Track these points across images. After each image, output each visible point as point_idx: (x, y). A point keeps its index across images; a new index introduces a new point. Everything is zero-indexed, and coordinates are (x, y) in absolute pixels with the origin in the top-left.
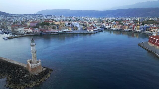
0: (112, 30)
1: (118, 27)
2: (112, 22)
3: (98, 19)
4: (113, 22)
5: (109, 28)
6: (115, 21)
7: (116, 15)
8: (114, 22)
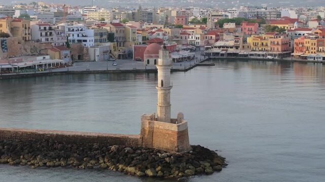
0: (245, 59)
2: (220, 24)
3: (133, 14)
4: (226, 26)
5: (231, 51)
8: (232, 26)
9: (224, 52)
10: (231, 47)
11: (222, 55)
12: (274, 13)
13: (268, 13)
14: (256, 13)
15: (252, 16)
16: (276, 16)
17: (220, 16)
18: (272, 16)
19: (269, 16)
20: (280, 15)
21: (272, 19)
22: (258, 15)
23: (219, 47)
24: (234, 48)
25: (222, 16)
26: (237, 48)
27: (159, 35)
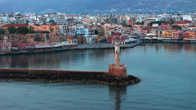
0: (161, 42)
1: (174, 35)
2: (151, 24)
4: (154, 25)
5: (154, 38)
6: (159, 23)
7: (137, 8)
8: (157, 25)
9: (151, 39)
10: (154, 36)
11: (150, 40)
13: (176, 18)
14: (170, 18)
15: (168, 20)
16: (180, 19)
18: (178, 19)
20: (182, 19)
21: (178, 21)
22: (171, 19)
23: (149, 36)
24: (156, 37)
25: (153, 20)
26: (157, 36)
27: (119, 31)
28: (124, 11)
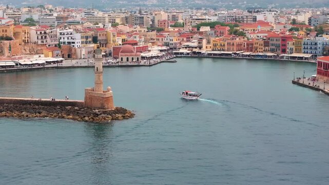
1: (228, 45)
2: (198, 27)
3: (126, 18)
4: (203, 29)
6: (212, 25)
8: (208, 29)
10: (196, 48)
11: (188, 54)
12: (251, 17)
13: (245, 17)
14: (234, 17)
15: (231, 20)
16: (252, 20)
17: (203, 19)
18: (248, 19)
19: (246, 19)
20: (256, 19)
21: (248, 22)
22: (236, 19)
23: (187, 47)
25: (205, 19)
26: (200, 48)
27: (135, 37)
28: (170, 4)
